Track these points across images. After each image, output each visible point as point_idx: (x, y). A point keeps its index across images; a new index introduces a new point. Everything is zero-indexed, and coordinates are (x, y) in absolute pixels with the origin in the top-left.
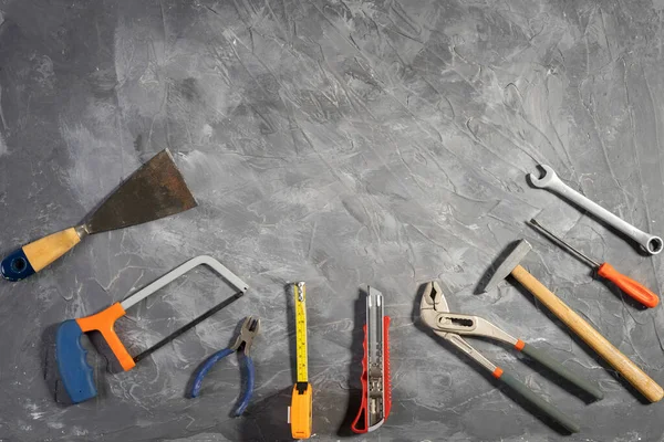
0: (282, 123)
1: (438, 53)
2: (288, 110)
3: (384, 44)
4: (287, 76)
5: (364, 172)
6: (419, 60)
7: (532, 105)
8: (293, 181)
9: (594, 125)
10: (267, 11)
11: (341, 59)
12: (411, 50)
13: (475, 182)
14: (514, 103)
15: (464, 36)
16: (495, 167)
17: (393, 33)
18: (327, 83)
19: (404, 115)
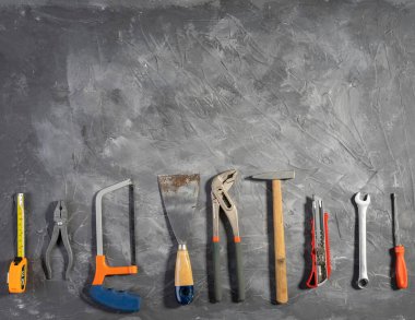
0: (177, 118)
1: (278, 73)
2: (181, 110)
3: (244, 67)
4: (180, 88)
5: (230, 151)
6: (266, 77)
7: (339, 107)
8: (184, 156)
9: (378, 119)
10: (166, 45)
11: (216, 76)
12: (261, 70)
13: (302, 156)
14: (328, 105)
15: (296, 62)
16: (315, 147)
17: (249, 60)
18: (206, 92)
19: (256, 113)
